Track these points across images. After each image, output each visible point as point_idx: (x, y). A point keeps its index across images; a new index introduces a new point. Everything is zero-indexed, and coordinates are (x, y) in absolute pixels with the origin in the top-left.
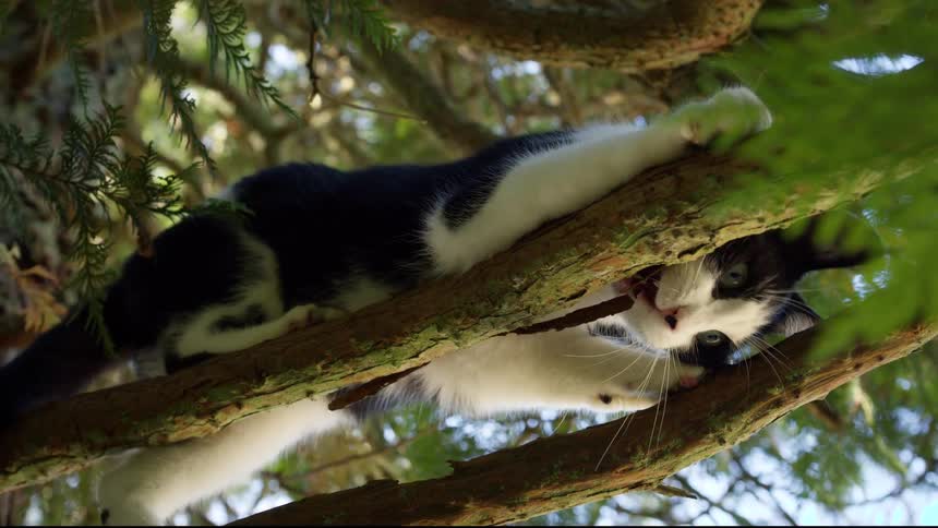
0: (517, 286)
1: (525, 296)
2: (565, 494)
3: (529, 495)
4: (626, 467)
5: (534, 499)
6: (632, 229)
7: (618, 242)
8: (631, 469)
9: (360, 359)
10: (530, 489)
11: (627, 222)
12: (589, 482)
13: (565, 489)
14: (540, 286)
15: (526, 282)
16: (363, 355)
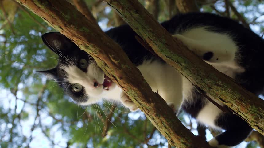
0: (218, 83)
1: (216, 86)
2: (165, 127)
3: (162, 118)
4: (179, 138)
5: (161, 120)
6: (259, 110)
7: (252, 108)
8: (179, 139)
9: (158, 41)
10: (164, 118)
11: (260, 108)
12: (171, 131)
13: (167, 126)
14: (222, 90)
15: (221, 85)
16: (161, 41)
